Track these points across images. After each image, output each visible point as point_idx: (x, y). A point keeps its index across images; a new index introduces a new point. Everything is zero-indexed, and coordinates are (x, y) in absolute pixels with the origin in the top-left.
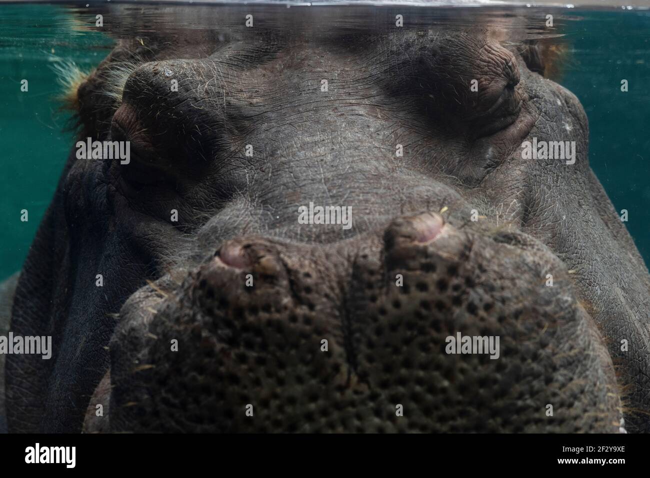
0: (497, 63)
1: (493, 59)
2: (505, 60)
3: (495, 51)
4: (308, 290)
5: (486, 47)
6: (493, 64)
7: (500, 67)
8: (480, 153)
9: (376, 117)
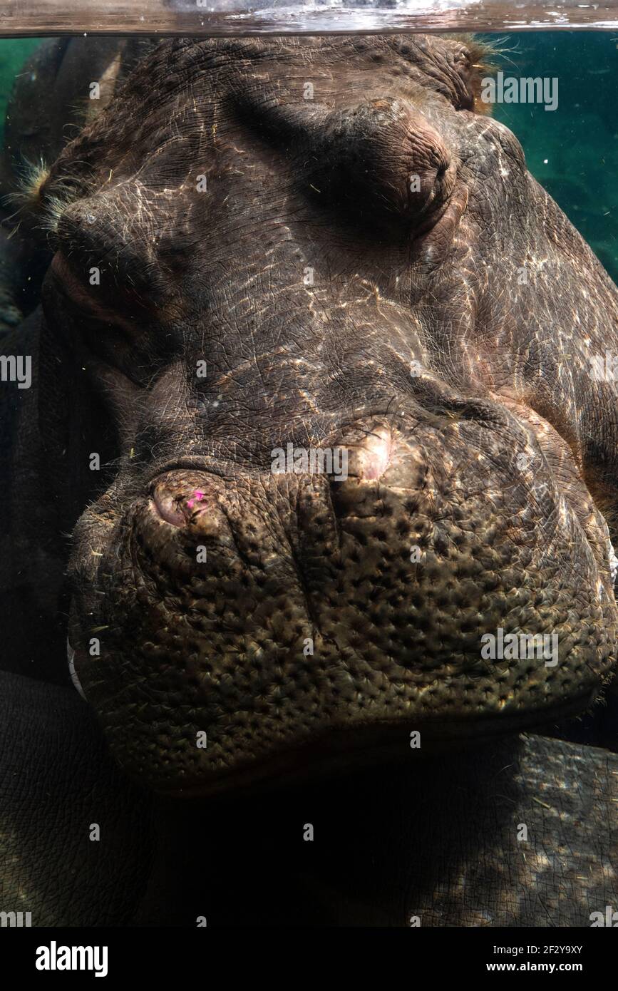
0: (423, 154)
1: (418, 150)
2: (431, 148)
3: (419, 138)
4: (254, 546)
5: (409, 134)
6: (418, 156)
7: (426, 158)
8: (420, 256)
9: (306, 239)
